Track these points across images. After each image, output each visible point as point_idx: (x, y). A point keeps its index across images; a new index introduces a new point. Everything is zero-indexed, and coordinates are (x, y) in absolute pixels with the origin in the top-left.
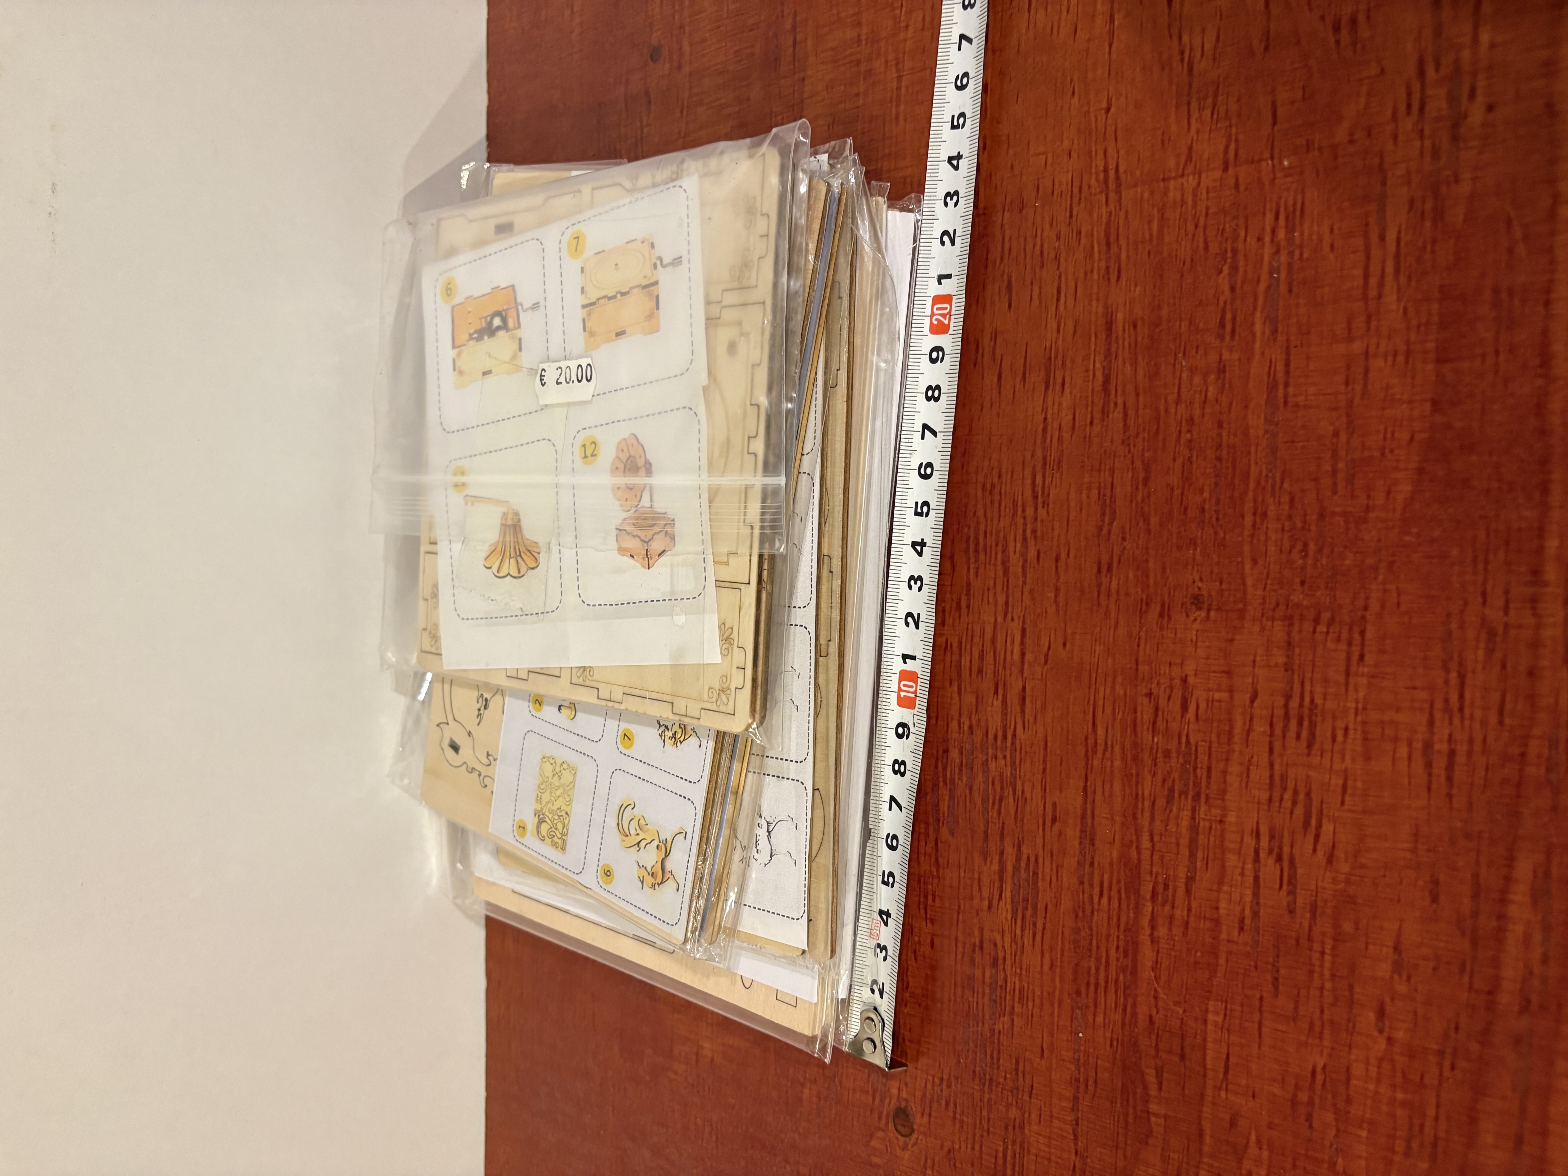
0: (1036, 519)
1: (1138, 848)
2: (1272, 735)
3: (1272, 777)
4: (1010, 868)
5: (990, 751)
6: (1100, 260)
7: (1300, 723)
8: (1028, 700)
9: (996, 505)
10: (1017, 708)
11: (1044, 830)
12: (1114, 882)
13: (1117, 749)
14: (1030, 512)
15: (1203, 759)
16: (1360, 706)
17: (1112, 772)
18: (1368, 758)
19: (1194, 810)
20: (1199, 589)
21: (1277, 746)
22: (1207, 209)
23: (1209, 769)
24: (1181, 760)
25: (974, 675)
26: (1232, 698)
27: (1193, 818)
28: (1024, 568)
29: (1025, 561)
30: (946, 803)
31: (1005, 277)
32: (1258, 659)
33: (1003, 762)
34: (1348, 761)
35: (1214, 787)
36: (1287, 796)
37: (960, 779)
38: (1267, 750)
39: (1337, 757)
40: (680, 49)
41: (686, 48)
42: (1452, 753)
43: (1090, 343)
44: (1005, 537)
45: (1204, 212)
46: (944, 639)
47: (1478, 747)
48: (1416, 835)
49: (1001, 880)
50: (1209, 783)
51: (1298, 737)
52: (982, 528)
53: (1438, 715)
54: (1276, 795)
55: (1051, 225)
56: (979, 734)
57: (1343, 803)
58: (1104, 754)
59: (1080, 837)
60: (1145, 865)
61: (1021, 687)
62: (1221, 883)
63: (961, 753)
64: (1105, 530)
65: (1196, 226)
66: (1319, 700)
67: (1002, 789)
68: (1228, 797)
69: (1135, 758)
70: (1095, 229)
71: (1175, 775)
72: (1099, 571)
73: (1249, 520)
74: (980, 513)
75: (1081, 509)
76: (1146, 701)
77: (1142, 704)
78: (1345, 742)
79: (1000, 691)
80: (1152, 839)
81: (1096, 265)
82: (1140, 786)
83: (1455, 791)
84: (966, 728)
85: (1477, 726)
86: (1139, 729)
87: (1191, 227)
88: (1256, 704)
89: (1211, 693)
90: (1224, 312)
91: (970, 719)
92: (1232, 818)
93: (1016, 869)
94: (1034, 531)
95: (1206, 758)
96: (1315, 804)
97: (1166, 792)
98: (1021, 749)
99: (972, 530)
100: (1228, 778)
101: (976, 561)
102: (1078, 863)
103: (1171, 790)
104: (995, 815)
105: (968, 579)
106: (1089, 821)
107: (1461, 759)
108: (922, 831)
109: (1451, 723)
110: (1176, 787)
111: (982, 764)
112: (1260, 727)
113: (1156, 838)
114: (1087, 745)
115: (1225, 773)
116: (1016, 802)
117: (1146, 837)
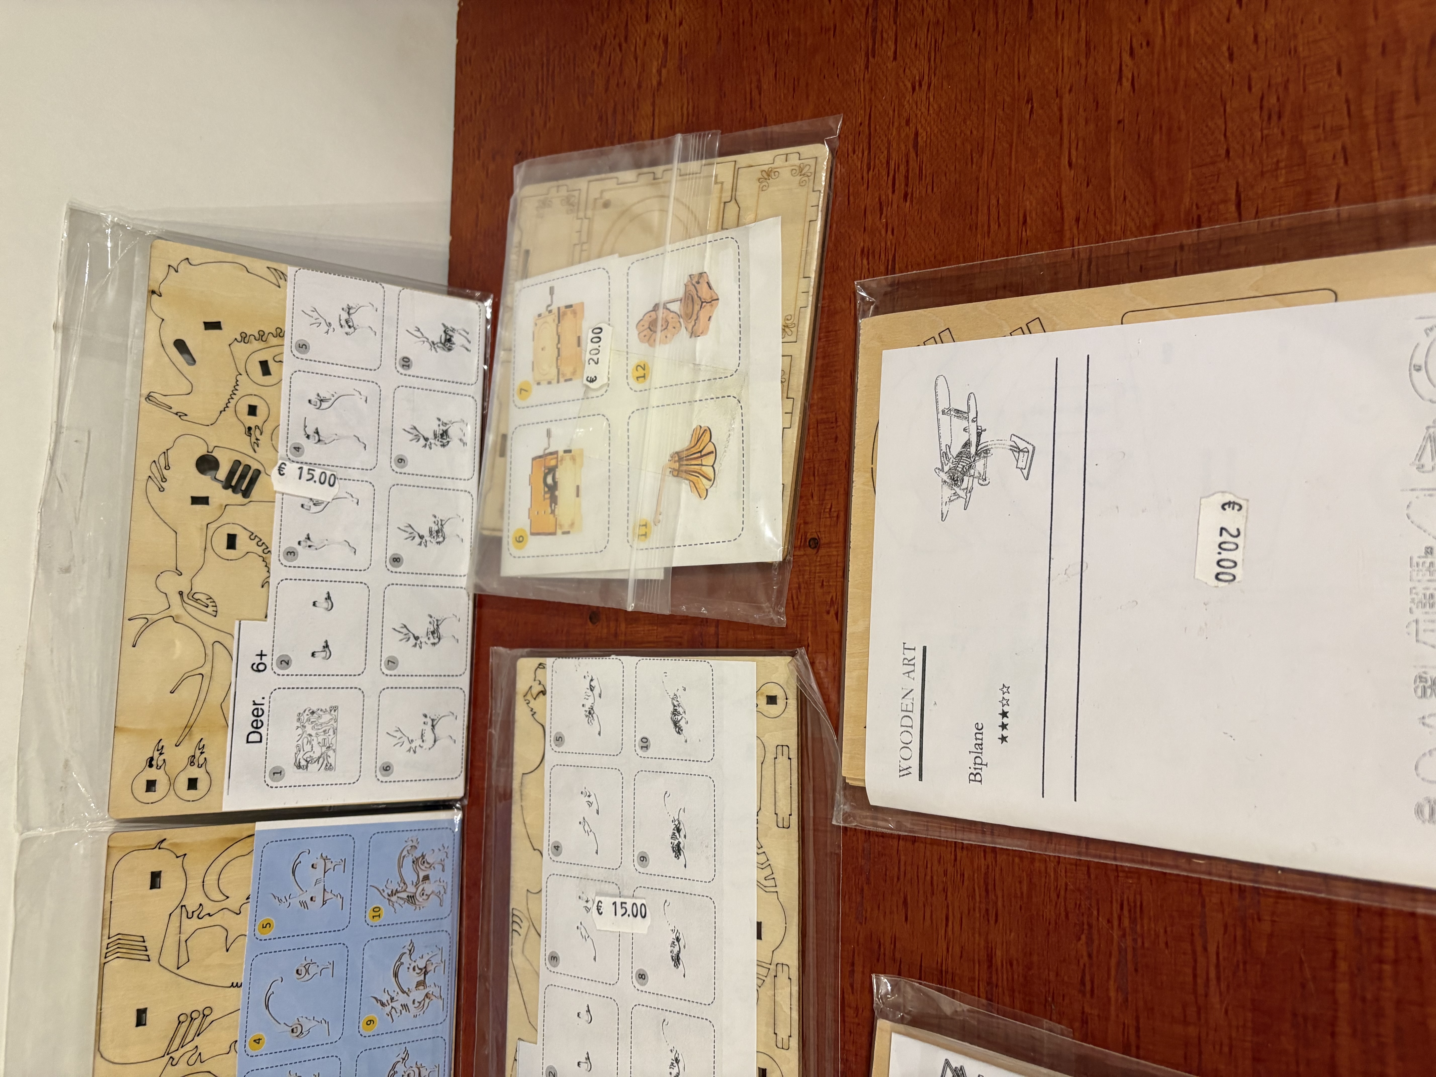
6: (980, 902)
22: (1066, 884)
31: (902, 894)
43: (974, 968)
45: (1064, 886)
55: (939, 862)
65: (1058, 896)
70: (976, 875)
81: (977, 905)
87: (1054, 896)
90: (1084, 971)
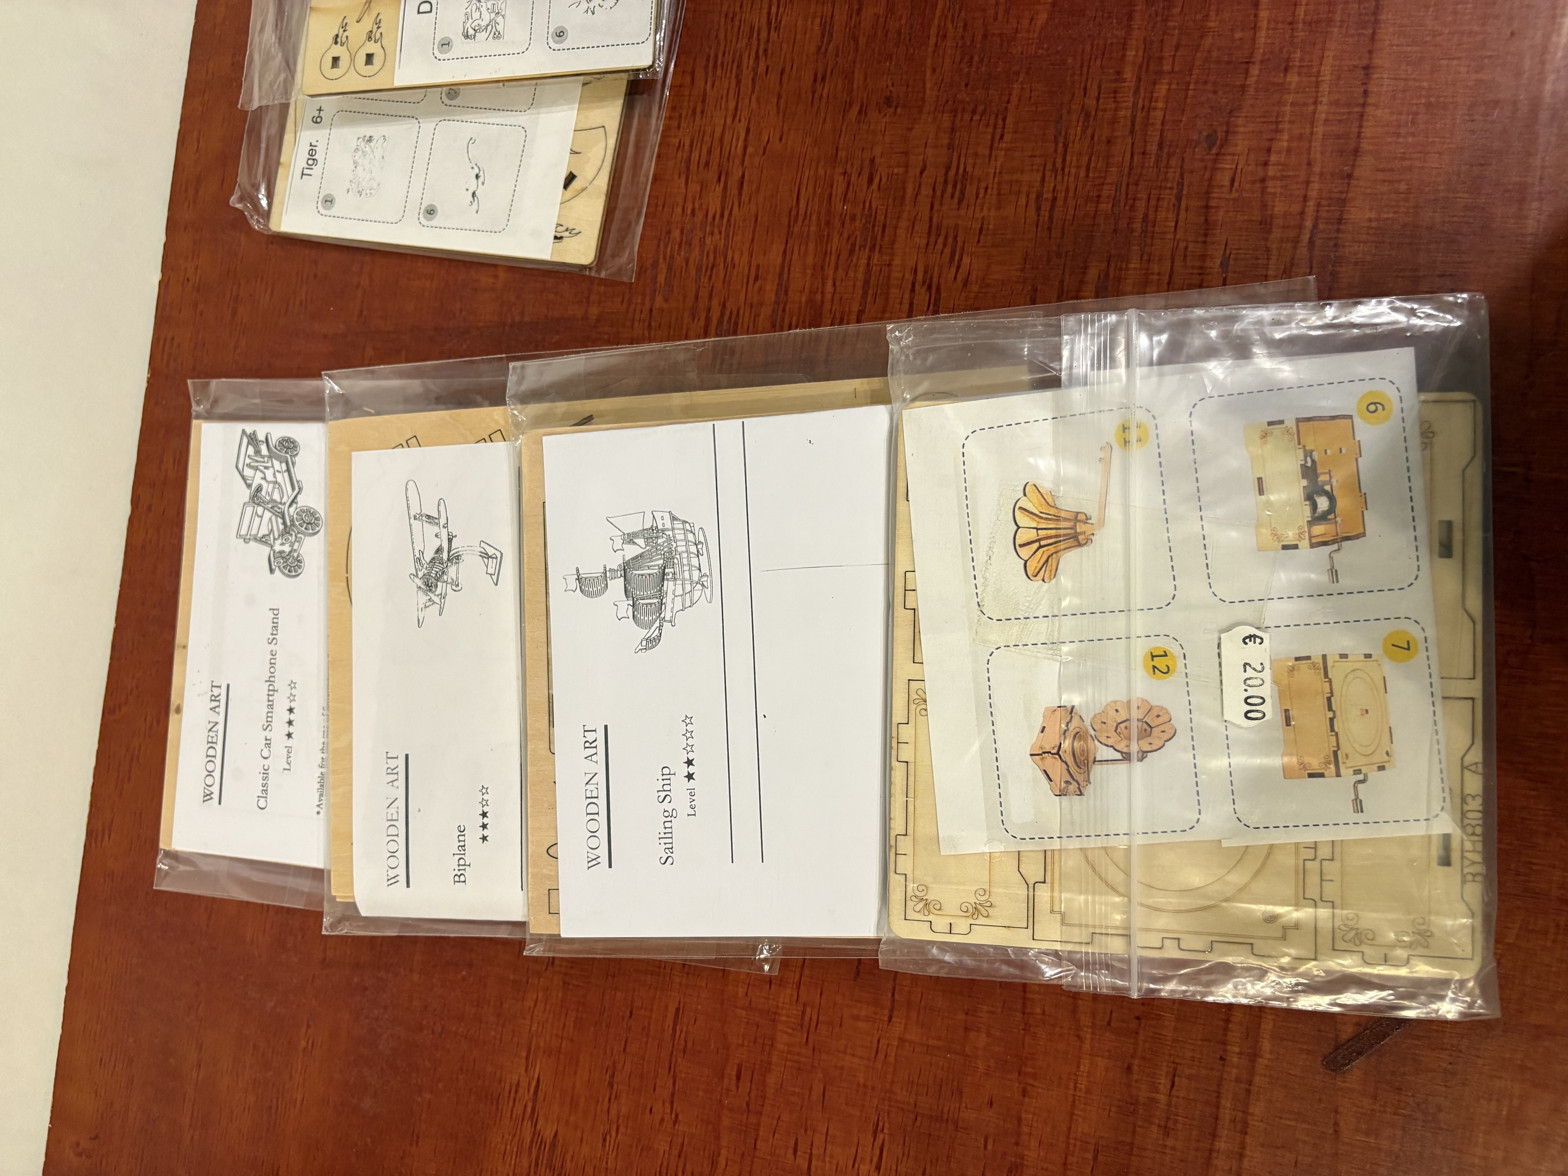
0: (768, 41)
1: (823, 293)
2: (934, 196)
3: (930, 227)
4: (714, 322)
5: (708, 228)
7: (955, 187)
8: (745, 184)
9: (736, 29)
10: (735, 192)
11: (747, 288)
13: (814, 217)
14: (764, 35)
15: (881, 218)
16: (998, 171)
17: (808, 235)
18: (999, 207)
19: (869, 258)
20: (891, 92)
21: (936, 206)
23: (884, 226)
24: (864, 221)
25: (701, 167)
26: (907, 171)
27: (868, 264)
28: (753, 80)
29: (756, 74)
30: (664, 276)
32: (929, 141)
33: (718, 237)
34: (985, 211)
35: (886, 239)
36: (941, 240)
37: (679, 254)
38: (929, 206)
39: (978, 208)
42: (1054, 199)
44: (741, 56)
46: (678, 141)
47: (1071, 194)
48: (1025, 259)
50: (883, 236)
51: (952, 196)
52: (722, 47)
53: (1048, 174)
54: (932, 240)
56: (700, 216)
57: (979, 241)
58: (803, 222)
59: (777, 290)
60: (827, 306)
61: (740, 174)
63: (682, 232)
64: (823, 49)
66: (969, 169)
67: (715, 258)
68: (896, 246)
69: (828, 223)
71: (858, 233)
72: (815, 80)
73: (932, 41)
74: (722, 35)
75: (806, 33)
76: (841, 178)
77: (838, 181)
78: (985, 197)
79: (723, 179)
80: (834, 285)
82: (829, 245)
83: (1054, 226)
84: (689, 211)
85: (1072, 179)
86: (833, 200)
88: (924, 174)
89: (891, 170)
91: (694, 203)
92: (897, 261)
94: (766, 51)
95: (883, 218)
96: (959, 244)
97: (849, 246)
98: (735, 224)
99: (713, 49)
100: (898, 231)
101: (714, 75)
102: (773, 311)
103: (854, 245)
104: (706, 281)
105: (705, 90)
106: (785, 276)
107: (1060, 203)
108: (639, 301)
109: (1056, 179)
110: (858, 242)
111: (700, 240)
112: (926, 191)
113: (838, 283)
114: (790, 216)
115: (896, 228)
116: (726, 267)
117: (830, 283)
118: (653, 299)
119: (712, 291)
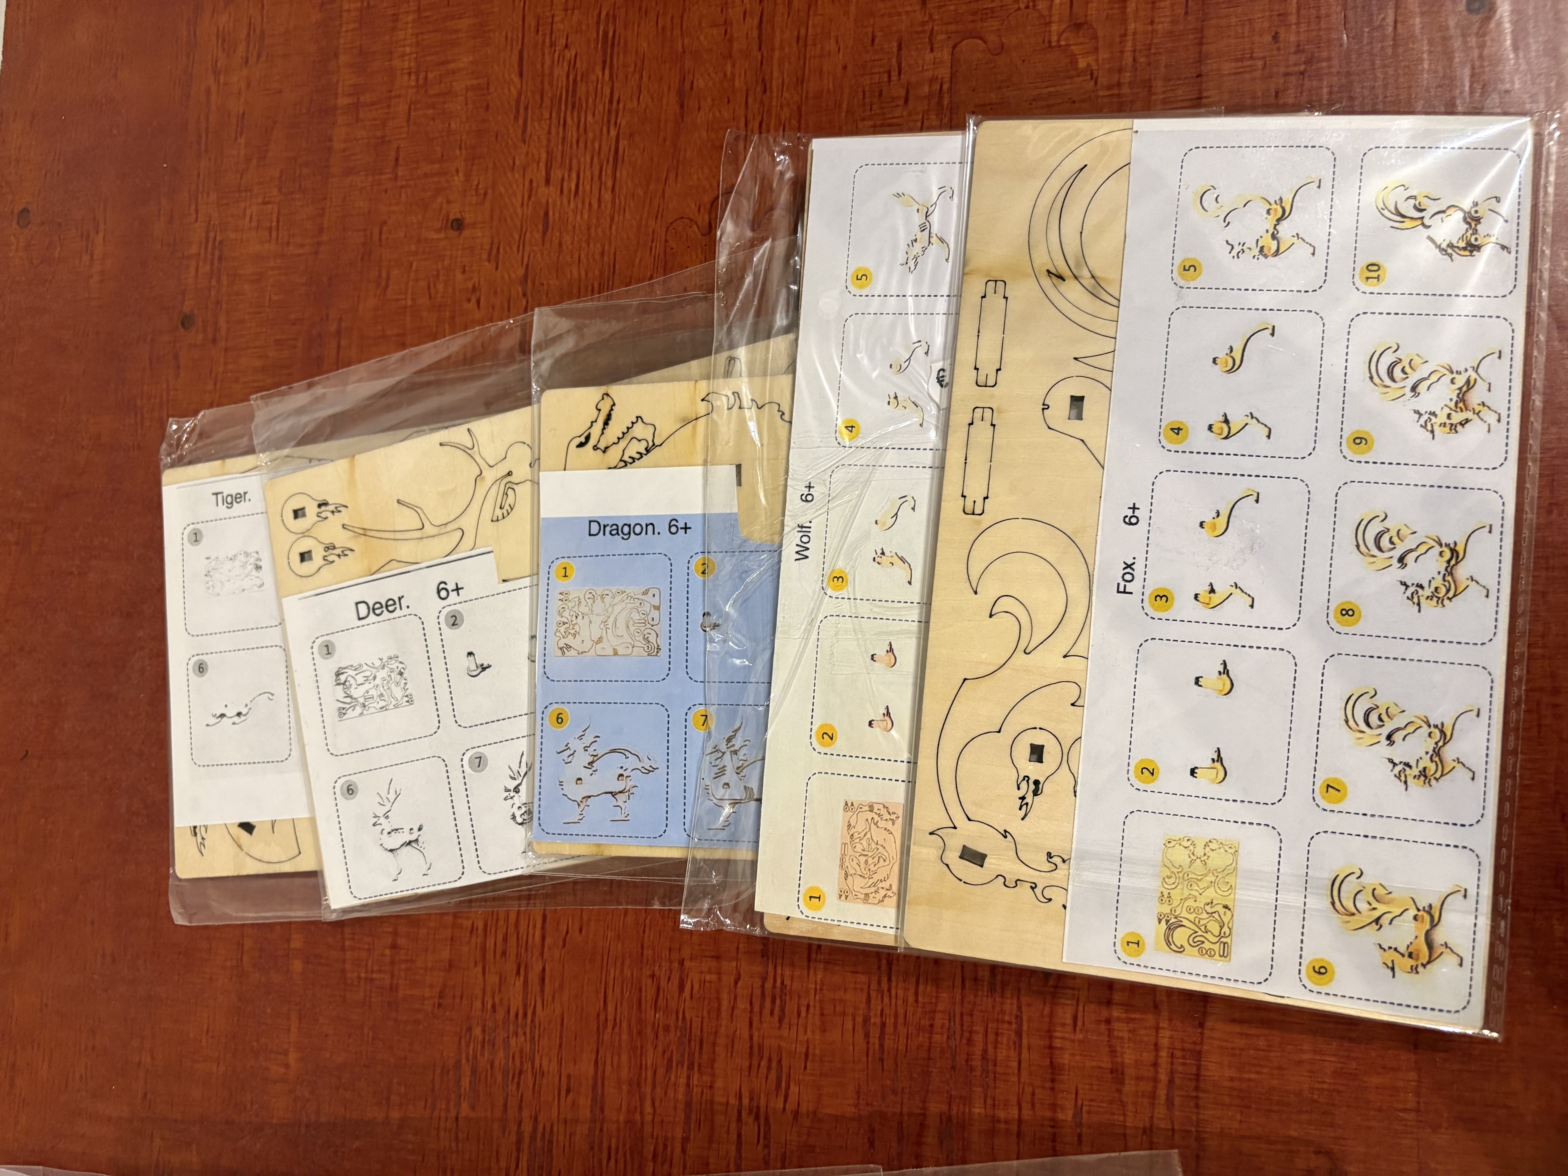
1: (642, 1113)
2: (751, 1012)
3: (751, 1047)
4: (527, 1139)
5: (511, 1028)
7: (773, 1002)
8: (547, 981)
10: (537, 988)
11: (559, 1100)
12: (621, 1147)
13: (625, 1025)
15: (696, 1031)
16: (818, 987)
17: (620, 1045)
18: (824, 1031)
19: (688, 1078)
21: (756, 1019)
23: (701, 1042)
24: (678, 1034)
25: (498, 957)
26: (720, 979)
27: (688, 1085)
30: (468, 1080)
32: (741, 946)
33: (523, 1039)
34: (809, 1033)
35: (705, 1057)
36: (764, 1063)
37: (482, 1055)
38: (748, 1024)
39: (801, 1030)
40: (216, 323)
41: (222, 323)
42: (883, 1025)
46: (470, 923)
47: (901, 1020)
48: (858, 1093)
49: (518, 1150)
50: (701, 1053)
51: (772, 1013)
53: (873, 994)
54: (755, 1062)
56: (501, 1013)
57: (805, 1068)
58: (613, 1029)
59: (592, 1106)
60: (648, 1129)
61: (541, 968)
62: (711, 1141)
63: (484, 1031)
66: (787, 982)
67: (522, 1063)
68: (716, 1065)
69: (640, 1033)
71: (674, 1047)
76: (649, 981)
77: (646, 985)
78: (807, 1016)
79: (522, 972)
80: (653, 1105)
82: (644, 1058)
83: (885, 1056)
84: (489, 1006)
85: (900, 1002)
86: (643, 1006)
88: (739, 984)
89: (703, 976)
91: (493, 998)
92: (719, 1084)
93: (533, 1137)
95: (699, 1032)
96: (785, 1070)
97: (665, 1062)
98: (540, 1025)
100: (717, 1049)
102: (589, 1129)
103: (670, 1060)
104: (514, 1088)
106: (599, 1090)
107: (889, 1029)
108: (443, 1107)
109: (882, 1001)
110: (674, 1058)
111: (504, 1040)
112: (742, 1005)
113: (657, 1104)
114: (598, 1022)
115: (714, 1044)
116: (534, 1075)
117: (648, 1103)
118: (458, 1105)
119: (521, 1101)
